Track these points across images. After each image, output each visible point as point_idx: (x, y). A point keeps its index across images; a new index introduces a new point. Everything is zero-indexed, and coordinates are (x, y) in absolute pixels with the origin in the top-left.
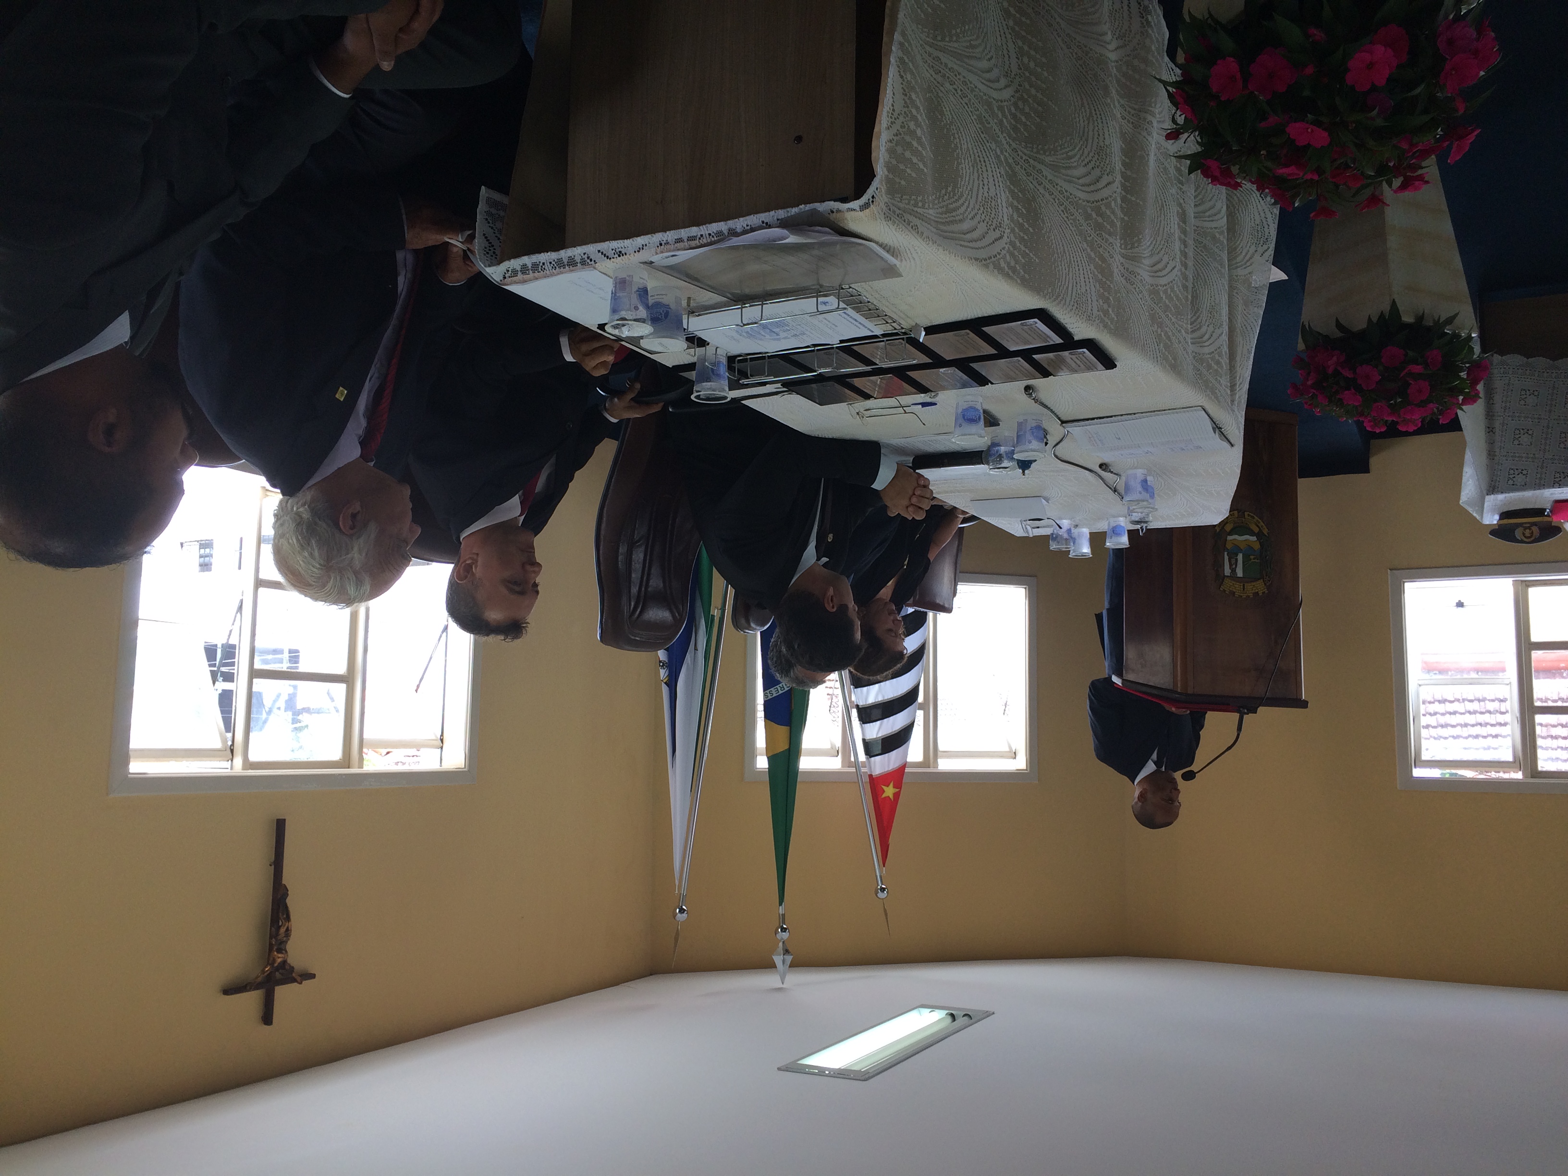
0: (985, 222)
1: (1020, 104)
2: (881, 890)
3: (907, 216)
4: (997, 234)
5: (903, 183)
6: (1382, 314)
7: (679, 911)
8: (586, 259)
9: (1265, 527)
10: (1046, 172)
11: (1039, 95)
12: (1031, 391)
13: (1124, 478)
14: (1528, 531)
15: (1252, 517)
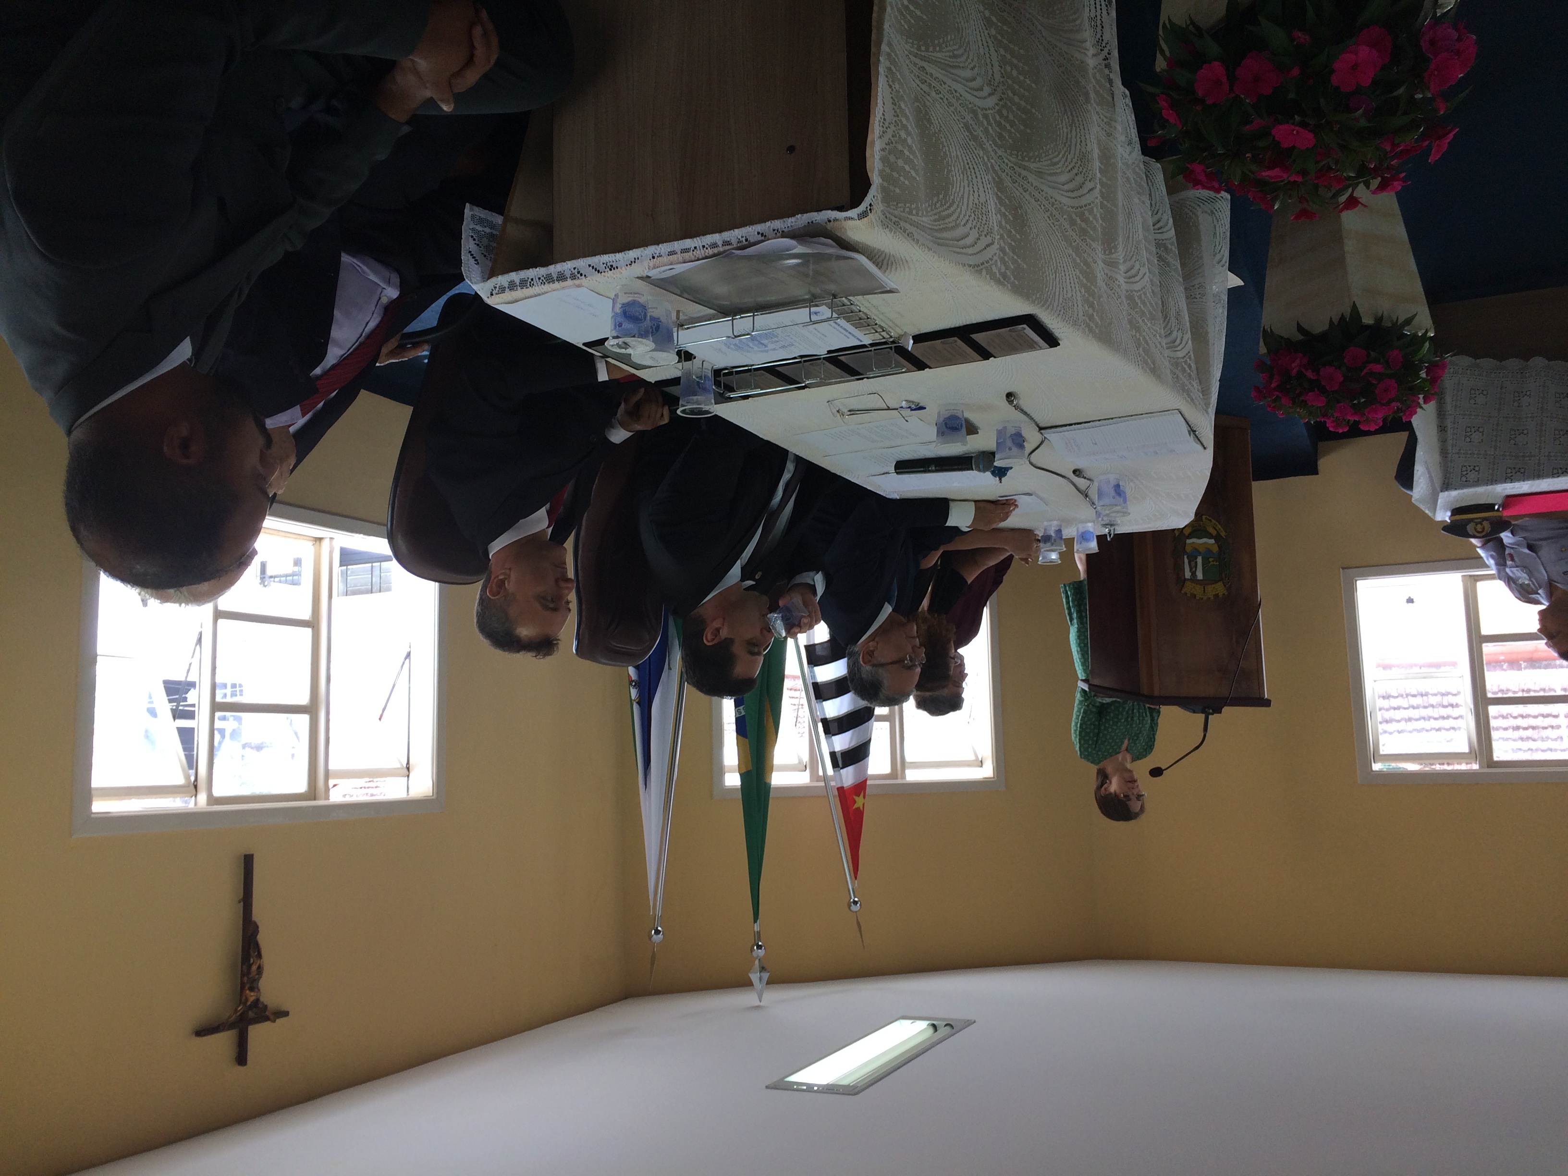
0: (977, 228)
1: (1005, 112)
2: (854, 904)
3: (902, 224)
4: (988, 240)
5: (897, 191)
6: (1342, 317)
7: (655, 933)
8: (576, 273)
9: (1222, 530)
10: (1032, 178)
11: (1023, 103)
12: (1013, 398)
13: (1096, 484)
14: (1479, 526)
15: (1210, 520)
